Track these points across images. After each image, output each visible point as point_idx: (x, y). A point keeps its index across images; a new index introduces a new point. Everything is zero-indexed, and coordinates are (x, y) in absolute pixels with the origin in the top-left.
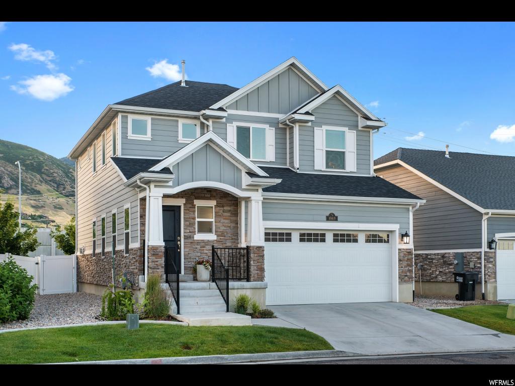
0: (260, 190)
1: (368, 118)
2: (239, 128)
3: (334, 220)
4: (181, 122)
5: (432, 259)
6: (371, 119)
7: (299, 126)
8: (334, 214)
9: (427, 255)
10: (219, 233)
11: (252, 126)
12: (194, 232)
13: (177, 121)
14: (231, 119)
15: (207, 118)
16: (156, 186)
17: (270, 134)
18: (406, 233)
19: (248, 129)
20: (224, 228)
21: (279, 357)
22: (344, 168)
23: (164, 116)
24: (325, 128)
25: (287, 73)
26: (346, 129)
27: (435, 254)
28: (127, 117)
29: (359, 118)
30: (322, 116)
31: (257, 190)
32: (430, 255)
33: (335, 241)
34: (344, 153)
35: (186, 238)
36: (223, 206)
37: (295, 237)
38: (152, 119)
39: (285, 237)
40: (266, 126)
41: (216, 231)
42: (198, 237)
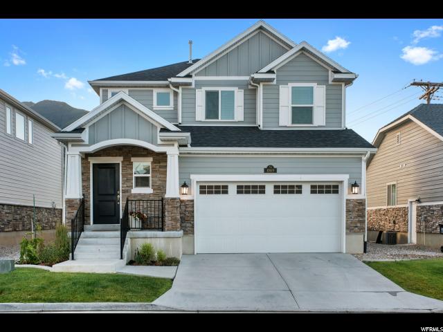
0: (176, 145)
1: (336, 72)
2: (208, 94)
3: (273, 172)
4: (156, 91)
5: (433, 211)
6: (341, 73)
7: (263, 85)
8: (273, 167)
9: (430, 206)
10: (156, 187)
11: (220, 89)
12: (132, 187)
13: (152, 91)
14: (199, 85)
15: (177, 85)
16: (72, 146)
17: (239, 96)
18: (355, 183)
19: (217, 93)
20: (160, 182)
21: (76, 307)
22: (311, 122)
23: (140, 87)
24: (291, 85)
25: (258, 36)
26: (314, 85)
27: (435, 206)
28: (107, 91)
29: (330, 72)
30: (285, 74)
31: (173, 145)
32: (432, 206)
33: (276, 192)
34: (311, 108)
35: (123, 191)
36: (159, 163)
37: (232, 189)
38: (129, 91)
39: (221, 189)
40: (235, 89)
41: (152, 186)
42: (136, 190)
